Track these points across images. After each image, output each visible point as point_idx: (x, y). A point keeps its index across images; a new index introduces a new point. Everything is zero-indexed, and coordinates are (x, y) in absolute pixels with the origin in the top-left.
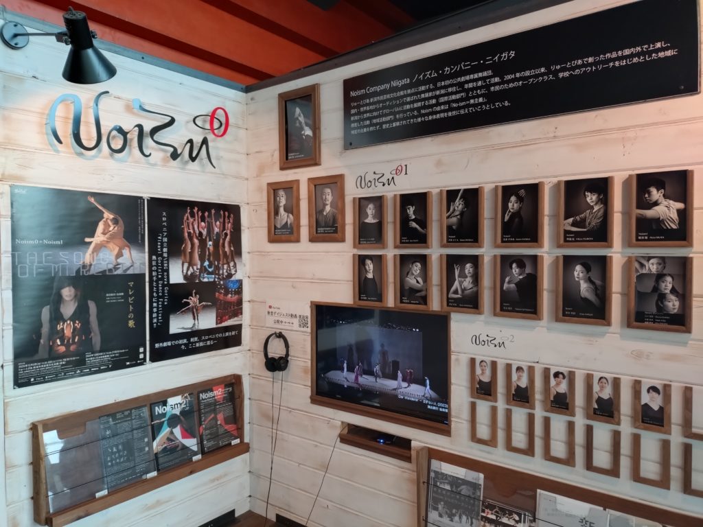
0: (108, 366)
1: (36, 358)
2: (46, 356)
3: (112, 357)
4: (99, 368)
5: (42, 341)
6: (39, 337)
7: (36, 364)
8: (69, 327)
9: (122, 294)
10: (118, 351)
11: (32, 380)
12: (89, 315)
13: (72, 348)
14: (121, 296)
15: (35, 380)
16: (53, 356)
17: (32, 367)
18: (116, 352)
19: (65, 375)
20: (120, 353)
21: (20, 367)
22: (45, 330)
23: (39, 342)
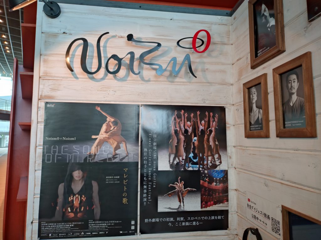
0: (105, 232)
1: (53, 219)
2: (60, 219)
3: (109, 226)
4: (99, 233)
5: (58, 208)
6: (56, 204)
7: (53, 224)
8: (77, 200)
9: (119, 177)
10: (114, 222)
11: (50, 235)
12: (93, 192)
13: (79, 215)
14: (117, 179)
15: (52, 235)
16: (65, 220)
17: (51, 226)
18: (112, 222)
19: (73, 234)
20: (115, 223)
21: (42, 225)
22: (60, 200)
23: (56, 208)
